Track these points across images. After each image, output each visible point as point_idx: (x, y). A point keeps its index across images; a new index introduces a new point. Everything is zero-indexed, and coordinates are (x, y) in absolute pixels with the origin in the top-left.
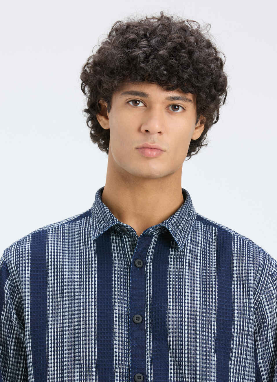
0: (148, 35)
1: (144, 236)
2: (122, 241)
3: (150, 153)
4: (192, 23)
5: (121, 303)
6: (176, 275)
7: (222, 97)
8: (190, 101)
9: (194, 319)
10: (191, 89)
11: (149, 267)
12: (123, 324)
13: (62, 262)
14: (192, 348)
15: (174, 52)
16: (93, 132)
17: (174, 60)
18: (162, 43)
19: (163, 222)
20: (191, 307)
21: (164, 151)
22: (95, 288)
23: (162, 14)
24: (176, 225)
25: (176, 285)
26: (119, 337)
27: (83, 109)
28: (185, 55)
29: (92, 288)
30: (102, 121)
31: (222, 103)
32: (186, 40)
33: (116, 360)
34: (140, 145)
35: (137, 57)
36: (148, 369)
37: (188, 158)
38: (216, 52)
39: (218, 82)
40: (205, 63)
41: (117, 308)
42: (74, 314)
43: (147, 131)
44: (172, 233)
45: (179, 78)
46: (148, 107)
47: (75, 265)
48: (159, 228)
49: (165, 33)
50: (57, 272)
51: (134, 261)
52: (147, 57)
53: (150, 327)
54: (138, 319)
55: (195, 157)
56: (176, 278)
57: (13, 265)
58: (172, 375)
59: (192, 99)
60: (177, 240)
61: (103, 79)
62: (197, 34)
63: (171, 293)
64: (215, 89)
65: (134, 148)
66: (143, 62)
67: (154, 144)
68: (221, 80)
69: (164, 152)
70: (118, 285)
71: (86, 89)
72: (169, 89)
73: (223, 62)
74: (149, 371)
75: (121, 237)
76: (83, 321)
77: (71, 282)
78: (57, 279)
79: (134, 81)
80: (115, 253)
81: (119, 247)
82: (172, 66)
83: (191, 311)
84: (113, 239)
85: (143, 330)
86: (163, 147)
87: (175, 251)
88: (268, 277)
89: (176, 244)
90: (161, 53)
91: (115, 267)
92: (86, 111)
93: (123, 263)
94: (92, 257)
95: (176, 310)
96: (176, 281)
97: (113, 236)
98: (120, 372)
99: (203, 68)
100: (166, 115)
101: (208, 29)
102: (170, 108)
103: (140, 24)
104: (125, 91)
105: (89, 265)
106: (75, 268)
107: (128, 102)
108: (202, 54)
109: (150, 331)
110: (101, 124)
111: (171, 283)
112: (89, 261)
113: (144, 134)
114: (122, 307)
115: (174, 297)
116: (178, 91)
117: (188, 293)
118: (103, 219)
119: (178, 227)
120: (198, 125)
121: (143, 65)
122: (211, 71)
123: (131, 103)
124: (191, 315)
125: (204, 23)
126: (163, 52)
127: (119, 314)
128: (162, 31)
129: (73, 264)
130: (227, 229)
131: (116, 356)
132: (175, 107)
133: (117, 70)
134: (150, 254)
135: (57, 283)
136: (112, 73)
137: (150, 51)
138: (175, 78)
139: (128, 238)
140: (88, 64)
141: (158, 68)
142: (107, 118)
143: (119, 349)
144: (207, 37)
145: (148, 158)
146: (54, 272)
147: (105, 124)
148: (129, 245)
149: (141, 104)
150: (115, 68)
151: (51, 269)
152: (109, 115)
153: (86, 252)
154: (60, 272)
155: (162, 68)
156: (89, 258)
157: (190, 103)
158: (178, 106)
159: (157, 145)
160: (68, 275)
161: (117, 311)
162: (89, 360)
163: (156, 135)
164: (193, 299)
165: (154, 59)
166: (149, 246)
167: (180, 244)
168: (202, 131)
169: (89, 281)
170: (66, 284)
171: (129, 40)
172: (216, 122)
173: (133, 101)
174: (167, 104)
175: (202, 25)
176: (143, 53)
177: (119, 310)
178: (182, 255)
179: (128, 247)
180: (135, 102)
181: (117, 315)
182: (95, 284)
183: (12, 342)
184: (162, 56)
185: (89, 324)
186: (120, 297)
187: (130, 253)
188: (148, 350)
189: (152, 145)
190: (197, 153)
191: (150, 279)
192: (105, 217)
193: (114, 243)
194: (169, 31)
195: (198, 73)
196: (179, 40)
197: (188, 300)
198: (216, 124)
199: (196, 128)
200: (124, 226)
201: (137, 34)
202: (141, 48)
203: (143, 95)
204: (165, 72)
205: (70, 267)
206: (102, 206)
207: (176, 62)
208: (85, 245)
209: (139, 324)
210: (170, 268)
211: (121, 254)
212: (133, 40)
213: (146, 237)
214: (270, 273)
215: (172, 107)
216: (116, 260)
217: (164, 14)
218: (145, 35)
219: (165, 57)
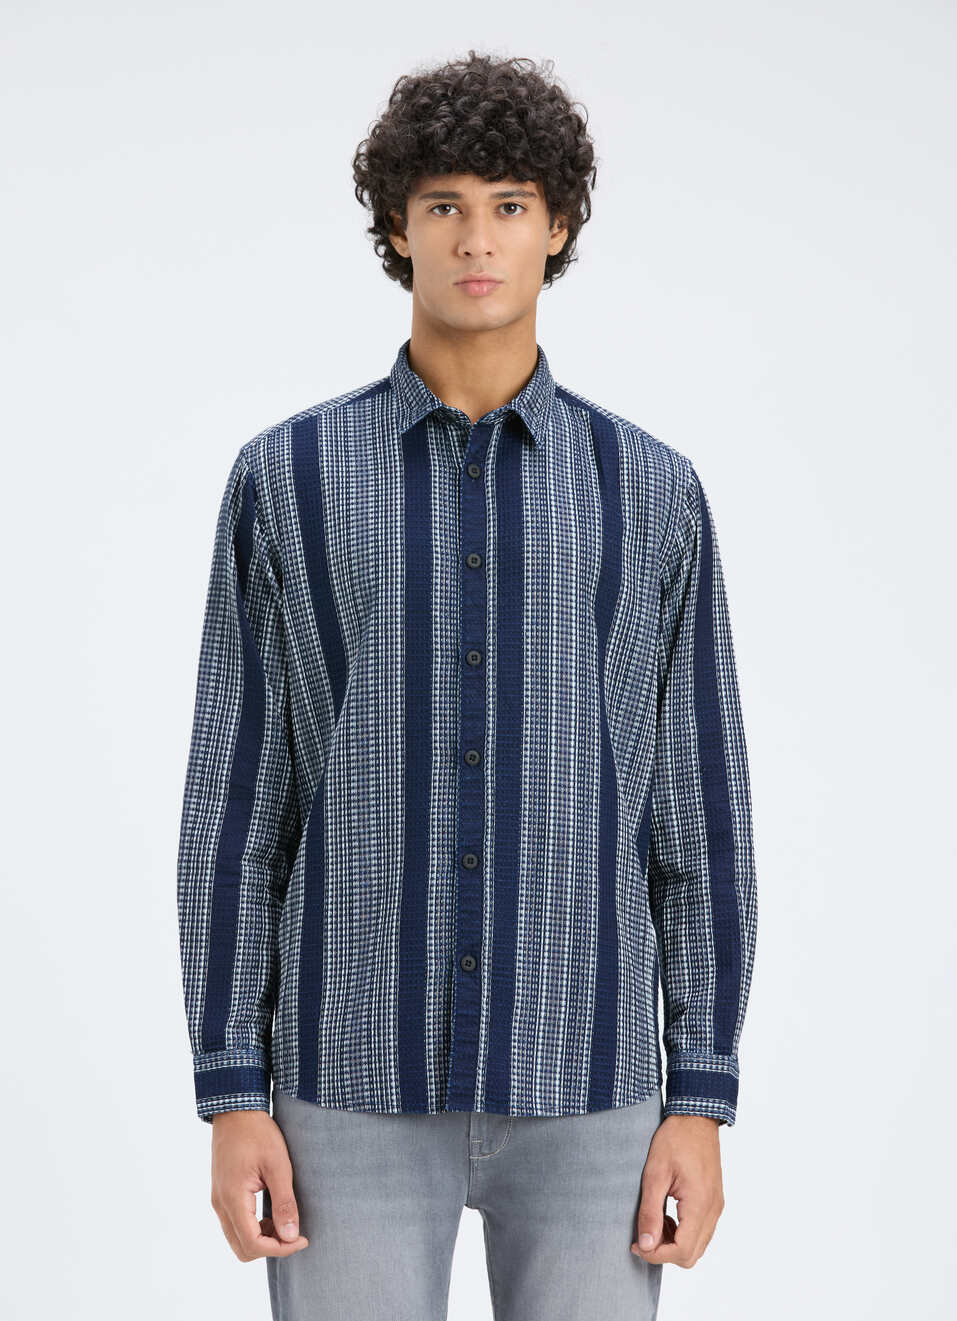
0: (450, 94)
1: (480, 425)
2: (446, 435)
3: (477, 289)
4: (522, 64)
5: (446, 536)
6: (536, 488)
7: (589, 179)
8: (532, 194)
9: (567, 561)
10: (530, 175)
11: (490, 478)
12: (448, 569)
13: (347, 472)
14: (565, 609)
15: (494, 117)
16: (386, 263)
17: (494, 132)
18: (473, 105)
19: (511, 403)
20: (562, 542)
21: (501, 282)
22: (401, 510)
23: (472, 54)
24: (530, 406)
25: (537, 505)
26: (441, 591)
27: (366, 229)
28: (513, 120)
29: (396, 510)
30: (398, 244)
31: (589, 186)
32: (513, 94)
33: (436, 630)
34: (461, 277)
35: (432, 135)
36: (489, 645)
37: (548, 285)
38: (568, 105)
39: (576, 156)
40: (549, 128)
41: (438, 543)
42: (367, 555)
43: (467, 254)
44: (526, 420)
45: (508, 159)
46: (465, 214)
47: (367, 476)
48: (504, 413)
49: (476, 87)
50: (338, 488)
51: (466, 468)
52: (450, 132)
53: (494, 575)
54: (474, 560)
55: (561, 283)
56: (536, 494)
57: (265, 485)
58: (529, 653)
59: (535, 191)
60: (533, 433)
61: (385, 178)
62: (533, 82)
63: (529, 519)
64: (572, 168)
65: (451, 286)
66: (443, 143)
67: (481, 274)
68: (581, 151)
69: (501, 285)
70: (440, 505)
71: (366, 196)
72: (492, 180)
73: (584, 121)
74: (491, 648)
75: (445, 429)
76: (382, 565)
77: (362, 503)
78: (338, 500)
79: (435, 173)
80: (433, 455)
81: (442, 445)
82: (492, 143)
83: (562, 548)
84: (431, 432)
85: (484, 580)
86: (498, 276)
87: (530, 450)
88: (683, 500)
89: (532, 438)
90: (471, 122)
91: (435, 476)
92: (372, 231)
93: (447, 470)
94: (395, 461)
95: (538, 546)
96: (536, 499)
97: (430, 427)
98: (442, 650)
99: (545, 137)
100: (496, 224)
101: (550, 68)
102: (502, 210)
103: (437, 77)
104: (425, 192)
105: (391, 473)
106: (367, 481)
107: (432, 210)
108: (543, 113)
109: (494, 581)
110: (398, 249)
111: (529, 501)
112: (391, 467)
113: (464, 259)
114: (446, 542)
115: (534, 525)
116: (510, 180)
117: (556, 518)
118: (415, 398)
119: (532, 409)
120: (556, 230)
121: (444, 147)
122: (560, 139)
123: (437, 211)
124: (562, 554)
125: (543, 60)
126: (476, 120)
127: (442, 554)
128: (471, 85)
129: (365, 473)
130: (605, 414)
131: (436, 623)
132: (510, 208)
133: (404, 159)
134: (492, 455)
135: (338, 506)
136: (397, 167)
137: (454, 121)
138: (500, 161)
139: (456, 430)
140: (358, 155)
141: (470, 148)
142: (405, 238)
143: (441, 611)
144: (550, 82)
145: (477, 297)
146: (333, 489)
147: (404, 250)
148: (458, 441)
149: (453, 211)
150: (401, 158)
151: (328, 484)
152: (407, 233)
153: (385, 452)
154: (342, 488)
155: (477, 147)
156: (390, 462)
157: (532, 198)
158: (515, 205)
159: (488, 273)
160: (357, 493)
161: (438, 549)
162: (392, 630)
163: (485, 258)
164: (564, 529)
165: (462, 134)
166: (488, 442)
167: (538, 439)
168: (565, 239)
169: (391, 500)
170: (354, 506)
171: (419, 106)
172: (587, 219)
173: (438, 207)
174: (494, 205)
175: (538, 63)
176: (442, 127)
177: (441, 547)
178: (542, 456)
179: (457, 444)
180: (444, 208)
181: (439, 556)
182: (401, 504)
183: (271, 607)
184: (473, 129)
185: (392, 570)
186: (443, 526)
187: (459, 454)
188: (490, 613)
189: (479, 275)
190: (562, 274)
191: (493, 497)
192: (417, 395)
193: (432, 438)
194: (484, 83)
195: (538, 147)
196: (500, 96)
197: (557, 529)
198: (589, 222)
199: (553, 236)
200: (450, 410)
201: (431, 96)
202: (438, 119)
203: (455, 195)
204: (483, 153)
205: (359, 479)
206: (411, 377)
207: (498, 134)
208: (384, 442)
209: (476, 569)
210: (526, 477)
211: (444, 456)
212: (426, 107)
213: (484, 428)
214: (685, 491)
215: (505, 209)
216: (435, 465)
217: (476, 54)
218: (444, 95)
219: (478, 128)
